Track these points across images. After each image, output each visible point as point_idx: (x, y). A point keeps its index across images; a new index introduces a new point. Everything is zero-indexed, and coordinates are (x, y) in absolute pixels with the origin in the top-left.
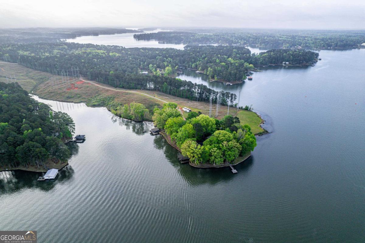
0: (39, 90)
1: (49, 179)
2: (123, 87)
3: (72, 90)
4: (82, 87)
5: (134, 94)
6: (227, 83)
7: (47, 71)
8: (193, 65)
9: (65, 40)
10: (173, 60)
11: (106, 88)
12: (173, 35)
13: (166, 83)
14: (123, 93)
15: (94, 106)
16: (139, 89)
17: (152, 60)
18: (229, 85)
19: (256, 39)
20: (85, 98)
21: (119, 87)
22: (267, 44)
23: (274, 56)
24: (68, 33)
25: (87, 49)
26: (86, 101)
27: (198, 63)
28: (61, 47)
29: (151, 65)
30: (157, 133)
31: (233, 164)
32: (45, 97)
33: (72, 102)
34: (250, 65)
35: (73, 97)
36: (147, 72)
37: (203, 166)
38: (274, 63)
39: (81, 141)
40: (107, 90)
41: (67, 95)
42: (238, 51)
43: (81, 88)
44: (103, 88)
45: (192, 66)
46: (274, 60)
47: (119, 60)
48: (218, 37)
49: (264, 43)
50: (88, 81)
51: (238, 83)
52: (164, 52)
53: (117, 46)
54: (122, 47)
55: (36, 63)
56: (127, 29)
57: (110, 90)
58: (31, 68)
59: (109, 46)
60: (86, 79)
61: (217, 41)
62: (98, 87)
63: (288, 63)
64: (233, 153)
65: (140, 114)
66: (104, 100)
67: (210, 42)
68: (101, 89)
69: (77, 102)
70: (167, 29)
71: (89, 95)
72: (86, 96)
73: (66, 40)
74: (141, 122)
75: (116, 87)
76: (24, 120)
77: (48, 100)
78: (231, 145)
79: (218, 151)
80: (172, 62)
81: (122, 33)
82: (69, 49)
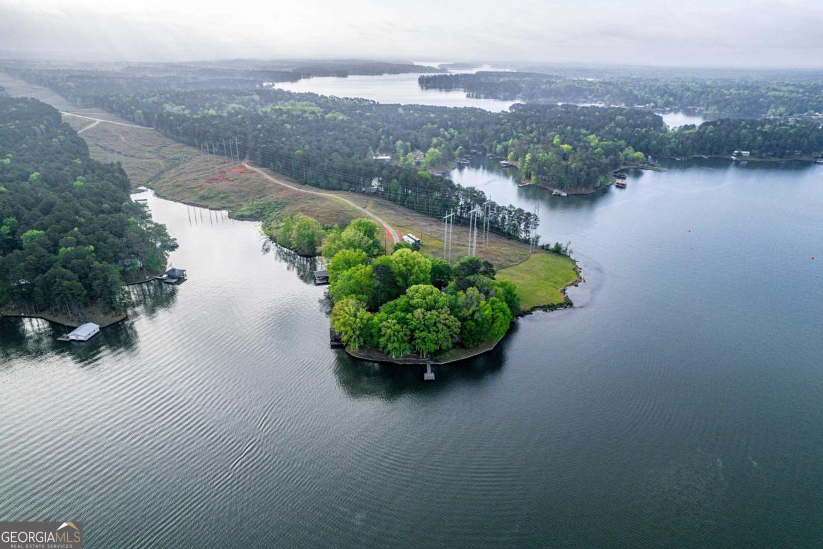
0: (162, 179)
1: (77, 340)
2: (317, 186)
3: (215, 184)
4: (236, 179)
5: (326, 199)
6: (555, 191)
7: (194, 146)
8: (499, 147)
9: (271, 84)
10: (460, 133)
11: (281, 183)
12: (507, 79)
13: (395, 180)
14: (306, 196)
15: (242, 218)
16: (345, 190)
17: (408, 131)
18: (559, 195)
19: (702, 93)
20: (233, 202)
21: (309, 185)
22: (726, 106)
23: (711, 134)
24: (288, 70)
25: (297, 103)
26: (233, 207)
27: (510, 142)
28: (247, 97)
29: (399, 142)
30: (325, 282)
31: (436, 361)
32: (164, 195)
33: (207, 207)
34: (636, 152)
35: (212, 197)
36: (389, 157)
37: (370, 357)
38: (710, 154)
39: (174, 281)
40: (282, 189)
41: (202, 193)
42: (628, 120)
43: (233, 181)
44: (276, 184)
45: (497, 149)
46: (709, 145)
47: (338, 128)
48: (608, 87)
49: (717, 103)
50: (255, 167)
51: (582, 193)
52: (445, 116)
53: (363, 99)
54: (374, 102)
55: (178, 128)
56: (416, 64)
57: (287, 188)
58: (171, 138)
59: (347, 99)
60: (254, 163)
61: (599, 97)
62: (267, 180)
63: (748, 152)
64: (433, 336)
65: (307, 239)
66: (265, 208)
67: (585, 98)
68: (271, 185)
69: (214, 207)
70: (505, 67)
71: (243, 196)
72: (237, 198)
73: (273, 85)
74: (310, 257)
75: (304, 183)
76: (76, 229)
77: (166, 199)
78: (430, 318)
79: (398, 327)
80: (455, 137)
81: (398, 73)
82: (263, 101)
